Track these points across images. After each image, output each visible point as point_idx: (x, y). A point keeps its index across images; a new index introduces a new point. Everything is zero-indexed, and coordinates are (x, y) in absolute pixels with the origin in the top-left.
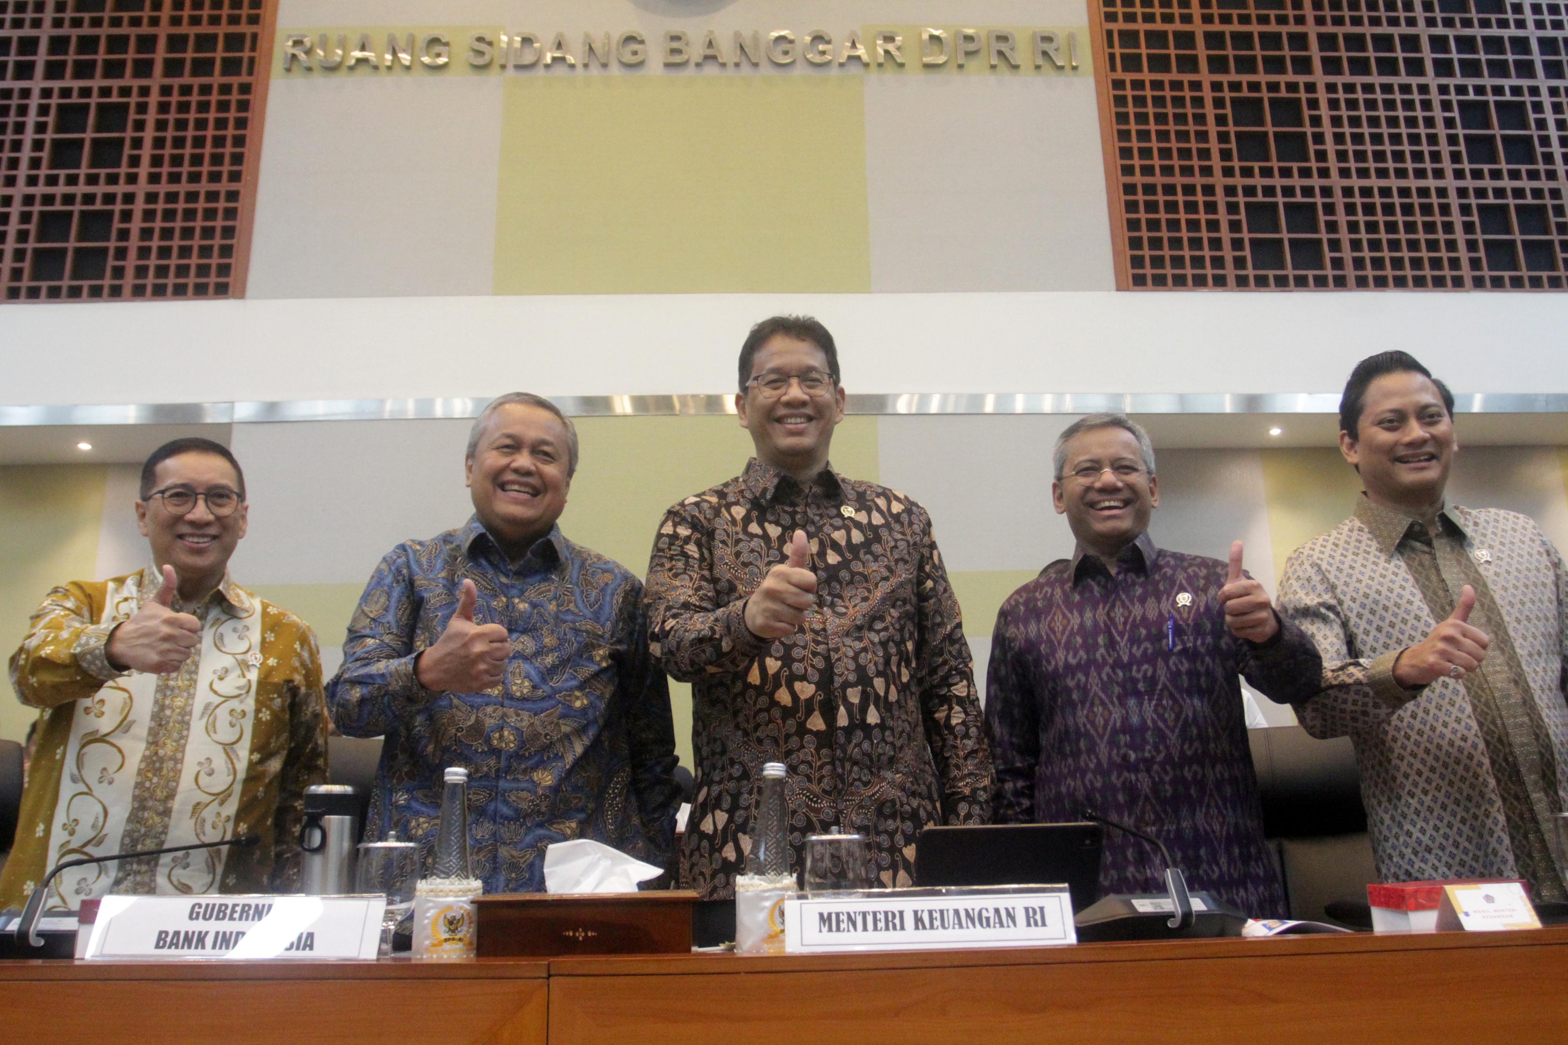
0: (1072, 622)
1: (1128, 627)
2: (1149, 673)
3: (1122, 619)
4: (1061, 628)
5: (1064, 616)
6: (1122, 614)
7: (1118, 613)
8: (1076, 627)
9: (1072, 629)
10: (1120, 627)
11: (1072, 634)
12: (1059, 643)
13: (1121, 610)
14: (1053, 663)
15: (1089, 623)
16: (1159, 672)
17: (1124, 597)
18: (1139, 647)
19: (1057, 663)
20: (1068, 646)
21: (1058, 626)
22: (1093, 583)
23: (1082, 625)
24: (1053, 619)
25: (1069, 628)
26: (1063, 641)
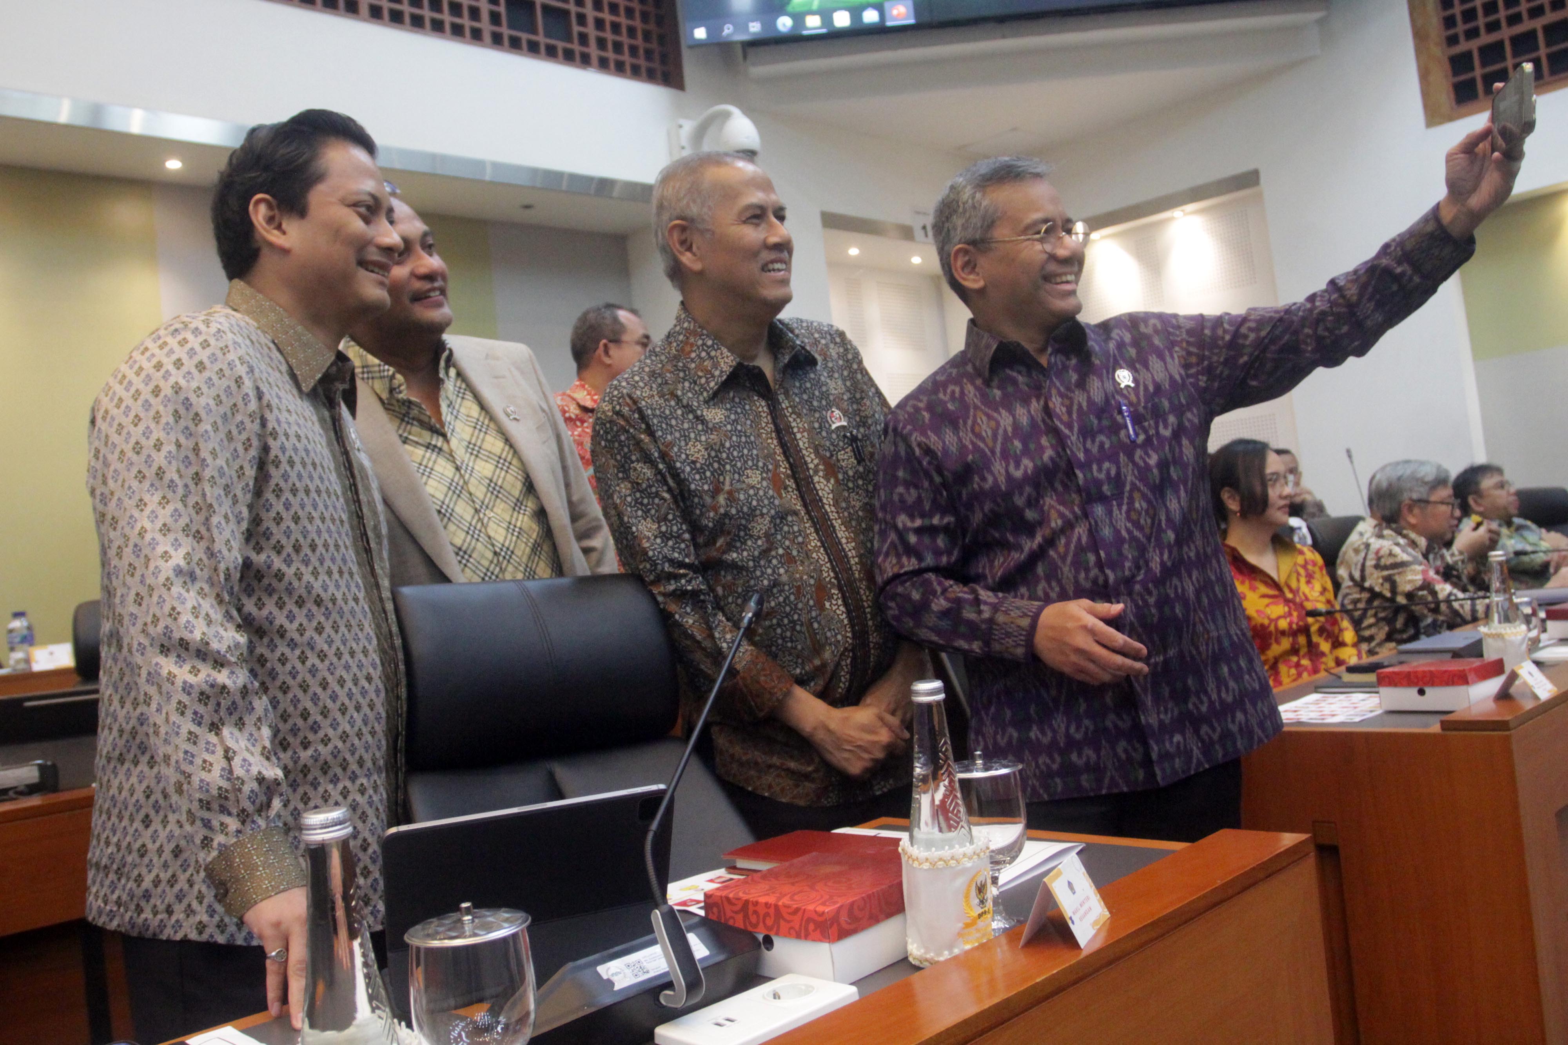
0: (1002, 423)
1: (1075, 416)
2: (1113, 472)
3: (1064, 409)
4: (990, 433)
5: (989, 417)
6: (1062, 404)
7: (1057, 403)
8: (1010, 429)
9: (1005, 431)
10: (1065, 418)
11: (1007, 439)
12: (993, 452)
13: (1059, 400)
14: (990, 479)
15: (1024, 421)
16: (1123, 470)
17: (1058, 384)
18: (1093, 441)
19: (995, 479)
20: (1006, 455)
21: (986, 429)
22: (1015, 374)
23: (1016, 426)
24: (975, 422)
25: (1001, 431)
26: (998, 450)
